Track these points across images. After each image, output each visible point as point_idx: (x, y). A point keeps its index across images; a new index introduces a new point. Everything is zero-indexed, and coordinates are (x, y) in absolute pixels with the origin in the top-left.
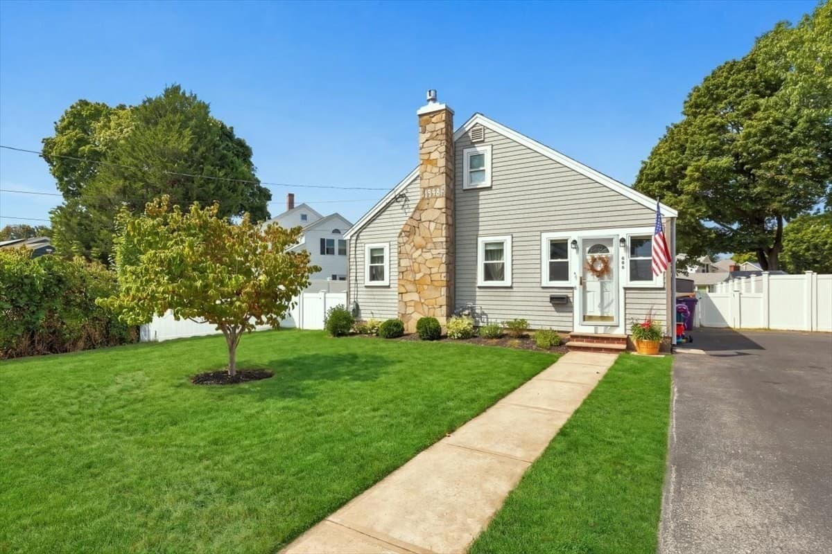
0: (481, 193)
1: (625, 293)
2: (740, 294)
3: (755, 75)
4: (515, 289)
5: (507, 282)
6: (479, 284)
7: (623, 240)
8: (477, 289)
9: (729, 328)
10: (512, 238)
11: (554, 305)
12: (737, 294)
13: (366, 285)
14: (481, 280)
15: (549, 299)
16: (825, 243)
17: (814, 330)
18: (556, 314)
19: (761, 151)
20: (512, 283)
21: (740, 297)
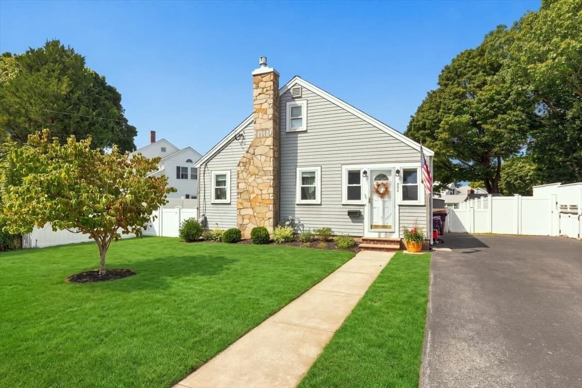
0: (299, 135)
1: (399, 209)
2: (474, 210)
3: (484, 60)
4: (323, 206)
5: (317, 201)
6: (297, 202)
7: (398, 172)
8: (296, 206)
9: (468, 233)
10: (321, 168)
11: (351, 217)
12: (472, 210)
13: (213, 202)
14: (298, 199)
15: (347, 213)
16: (527, 175)
17: (520, 234)
18: (352, 224)
19: (488, 112)
20: (321, 201)
21: (474, 212)
